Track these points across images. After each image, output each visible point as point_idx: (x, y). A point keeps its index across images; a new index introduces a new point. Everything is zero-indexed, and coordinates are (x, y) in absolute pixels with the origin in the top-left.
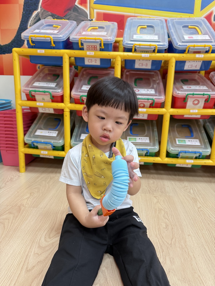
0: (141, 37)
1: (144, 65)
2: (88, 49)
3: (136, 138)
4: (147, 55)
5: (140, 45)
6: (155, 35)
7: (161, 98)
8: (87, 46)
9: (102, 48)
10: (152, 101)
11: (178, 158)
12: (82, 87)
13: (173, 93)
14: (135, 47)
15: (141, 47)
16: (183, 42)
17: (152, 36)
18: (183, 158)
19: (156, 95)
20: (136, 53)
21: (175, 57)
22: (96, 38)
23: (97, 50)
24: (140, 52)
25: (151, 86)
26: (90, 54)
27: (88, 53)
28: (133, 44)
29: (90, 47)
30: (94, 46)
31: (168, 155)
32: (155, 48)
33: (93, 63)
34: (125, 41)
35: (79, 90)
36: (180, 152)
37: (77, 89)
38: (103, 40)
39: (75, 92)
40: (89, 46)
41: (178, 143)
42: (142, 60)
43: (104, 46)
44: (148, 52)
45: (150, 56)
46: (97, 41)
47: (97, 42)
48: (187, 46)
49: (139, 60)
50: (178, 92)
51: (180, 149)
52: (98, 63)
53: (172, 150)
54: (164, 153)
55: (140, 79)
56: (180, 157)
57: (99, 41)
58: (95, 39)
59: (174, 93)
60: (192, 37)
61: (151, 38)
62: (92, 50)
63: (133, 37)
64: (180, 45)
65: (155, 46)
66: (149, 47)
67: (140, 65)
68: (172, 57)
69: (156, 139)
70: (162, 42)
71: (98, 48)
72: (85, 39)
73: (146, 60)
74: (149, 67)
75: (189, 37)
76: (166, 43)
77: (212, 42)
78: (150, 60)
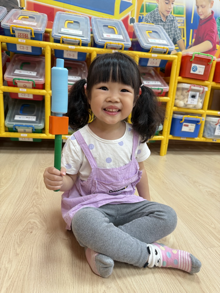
0: (68, 31)
1: (72, 56)
2: (19, 36)
4: (73, 47)
5: (66, 38)
6: (80, 30)
8: (18, 33)
9: (33, 37)
12: (14, 71)
14: (63, 39)
15: (68, 39)
16: (102, 39)
17: (77, 31)
20: (64, 44)
21: (96, 51)
22: (27, 27)
23: (28, 38)
24: (68, 44)
25: (78, 74)
26: (21, 42)
27: (20, 40)
28: (60, 36)
29: (22, 34)
30: (25, 34)
32: (79, 41)
33: (25, 50)
34: (54, 33)
35: (12, 74)
37: (10, 72)
38: (33, 30)
39: (8, 75)
40: (20, 34)
42: (70, 51)
43: (34, 35)
44: (75, 45)
45: (75, 48)
46: (28, 30)
48: (105, 42)
49: (67, 51)
52: (30, 50)
55: (70, 68)
57: (30, 30)
60: (110, 36)
61: (76, 33)
62: (23, 38)
63: (61, 30)
64: (99, 41)
66: (74, 40)
67: (68, 55)
68: (93, 51)
70: (86, 38)
71: (29, 36)
72: (16, 27)
73: (73, 52)
74: (76, 57)
75: (107, 36)
76: (89, 38)
77: (124, 41)
78: (76, 52)
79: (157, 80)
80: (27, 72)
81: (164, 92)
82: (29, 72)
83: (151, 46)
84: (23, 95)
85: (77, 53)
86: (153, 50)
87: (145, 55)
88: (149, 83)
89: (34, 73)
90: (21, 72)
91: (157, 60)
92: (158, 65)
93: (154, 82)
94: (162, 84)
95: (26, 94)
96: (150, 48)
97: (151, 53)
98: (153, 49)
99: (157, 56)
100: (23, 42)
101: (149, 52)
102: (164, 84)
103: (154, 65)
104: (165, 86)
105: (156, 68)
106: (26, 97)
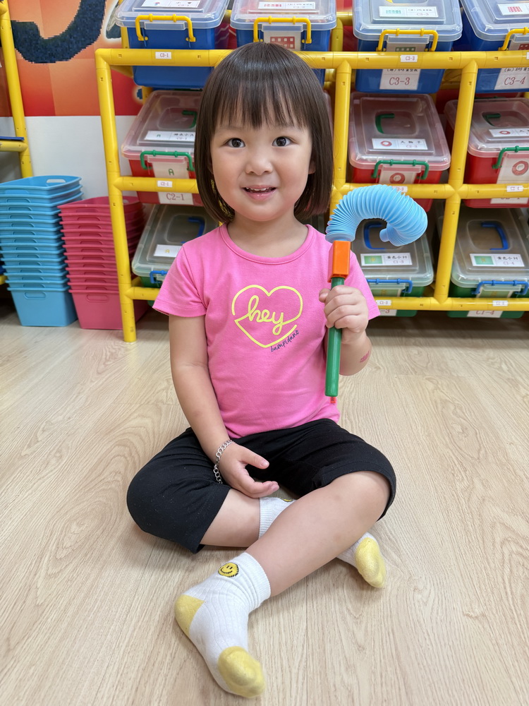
1: (402, 82)
3: (381, 257)
4: (413, 57)
5: (395, 33)
6: (430, 5)
7: (441, 161)
8: (271, 38)
9: (307, 42)
10: (422, 168)
11: (473, 296)
13: (468, 148)
14: (386, 37)
15: (399, 37)
16: (498, 22)
18: (484, 297)
19: (430, 154)
20: (387, 53)
21: (477, 60)
22: (295, 17)
23: (293, 47)
24: (396, 51)
25: (417, 133)
28: (379, 31)
29: (279, 40)
30: (288, 38)
31: (454, 291)
32: (432, 38)
34: (361, 24)
36: (481, 284)
38: (310, 24)
40: (276, 38)
41: (474, 264)
42: (399, 70)
43: (312, 37)
44: (415, 50)
45: (418, 59)
46: (297, 25)
47: (297, 29)
48: (506, 31)
49: (392, 70)
50: (481, 145)
51: (480, 278)
53: (463, 279)
54: (443, 288)
55: (390, 115)
56: (479, 295)
57: (301, 25)
59: (472, 148)
60: (518, 9)
61: (421, 15)
63: (378, 11)
64: (490, 31)
65: (432, 35)
66: (418, 37)
67: (393, 81)
68: (469, 62)
69: (427, 257)
70: (448, 24)
71: (298, 42)
72: (267, 21)
73: (407, 70)
74: (413, 85)
75: (511, 9)
76: (458, 25)
78: (416, 70)
85: (419, 71)
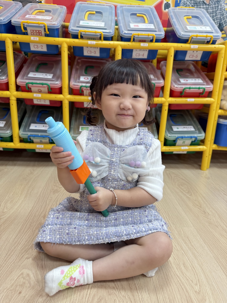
0: (87, 23)
1: (93, 52)
2: (32, 34)
4: (94, 42)
5: (85, 32)
6: (103, 22)
8: (31, 30)
9: (47, 33)
12: (28, 74)
14: (81, 33)
15: (87, 33)
16: (129, 30)
17: (98, 23)
20: (83, 40)
21: (121, 45)
22: (39, 22)
23: (42, 35)
24: (87, 39)
26: (34, 40)
27: (32, 38)
28: (78, 30)
29: (35, 31)
30: (39, 31)
32: (101, 35)
33: (40, 49)
34: (71, 27)
35: (25, 78)
37: (23, 76)
38: (46, 25)
39: (21, 79)
40: (33, 31)
42: (90, 47)
43: (48, 31)
44: (95, 40)
45: (96, 43)
46: (41, 25)
47: (41, 27)
48: (131, 34)
49: (87, 47)
52: (45, 49)
55: (92, 67)
57: (43, 25)
58: (38, 24)
60: (138, 26)
61: (97, 25)
62: (36, 35)
63: (79, 22)
64: (125, 33)
65: (100, 33)
66: (95, 34)
67: (89, 52)
68: (117, 45)
70: (109, 30)
71: (43, 33)
72: (27, 23)
73: (94, 48)
74: (98, 54)
75: (135, 26)
76: (112, 30)
77: (156, 31)
78: (97, 48)
79: (198, 77)
80: (43, 75)
81: (206, 92)
82: (44, 74)
83: (190, 35)
84: (38, 100)
85: (99, 49)
86: (193, 40)
87: (182, 46)
88: (187, 81)
89: (50, 75)
90: (36, 75)
91: (198, 52)
92: (199, 58)
93: (194, 79)
94: (204, 83)
95: (42, 100)
96: (189, 38)
97: (189, 43)
98: (192, 38)
99: (197, 48)
100: (36, 40)
101: (188, 43)
102: (207, 82)
103: (194, 59)
104: (208, 84)
105: (196, 62)
106: (42, 103)
